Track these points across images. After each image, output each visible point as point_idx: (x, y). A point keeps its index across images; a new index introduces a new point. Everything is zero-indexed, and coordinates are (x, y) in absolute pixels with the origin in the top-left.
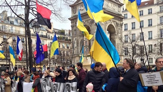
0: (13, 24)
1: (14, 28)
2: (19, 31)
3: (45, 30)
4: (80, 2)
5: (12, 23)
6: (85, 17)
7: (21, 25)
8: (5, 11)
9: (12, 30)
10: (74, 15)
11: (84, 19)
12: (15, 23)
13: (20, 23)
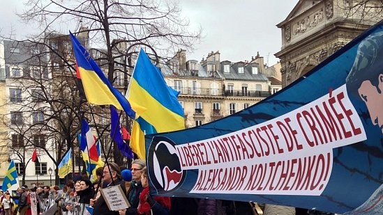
0: (197, 75)
1: (198, 84)
2: (208, 90)
3: (267, 79)
4: (296, 16)
5: (194, 75)
6: (308, 47)
7: (213, 76)
8: (182, 50)
9: (194, 88)
10: (287, 44)
11: (307, 51)
12: (201, 74)
13: (212, 72)
